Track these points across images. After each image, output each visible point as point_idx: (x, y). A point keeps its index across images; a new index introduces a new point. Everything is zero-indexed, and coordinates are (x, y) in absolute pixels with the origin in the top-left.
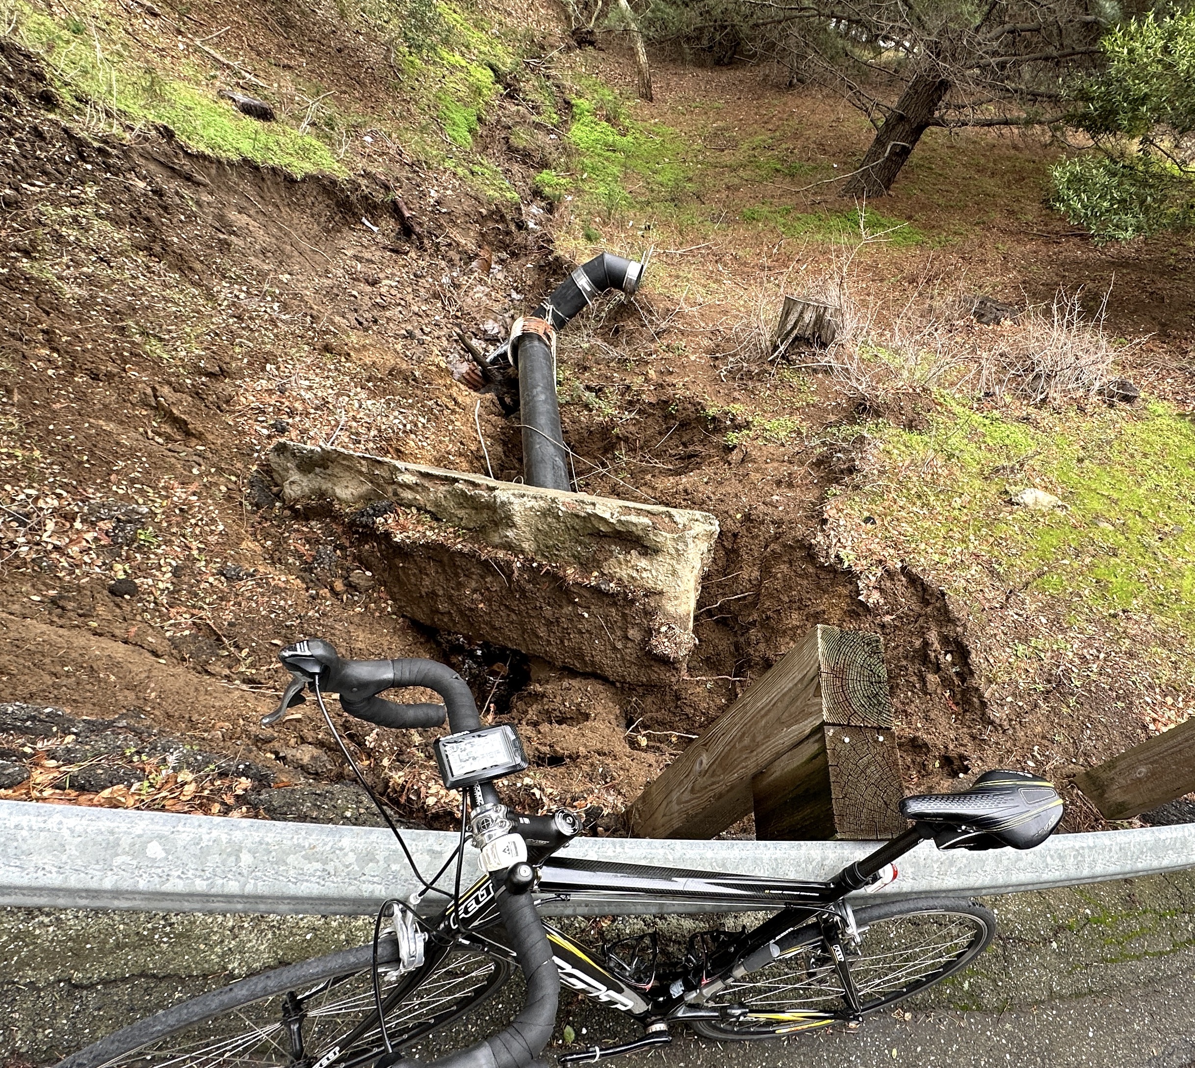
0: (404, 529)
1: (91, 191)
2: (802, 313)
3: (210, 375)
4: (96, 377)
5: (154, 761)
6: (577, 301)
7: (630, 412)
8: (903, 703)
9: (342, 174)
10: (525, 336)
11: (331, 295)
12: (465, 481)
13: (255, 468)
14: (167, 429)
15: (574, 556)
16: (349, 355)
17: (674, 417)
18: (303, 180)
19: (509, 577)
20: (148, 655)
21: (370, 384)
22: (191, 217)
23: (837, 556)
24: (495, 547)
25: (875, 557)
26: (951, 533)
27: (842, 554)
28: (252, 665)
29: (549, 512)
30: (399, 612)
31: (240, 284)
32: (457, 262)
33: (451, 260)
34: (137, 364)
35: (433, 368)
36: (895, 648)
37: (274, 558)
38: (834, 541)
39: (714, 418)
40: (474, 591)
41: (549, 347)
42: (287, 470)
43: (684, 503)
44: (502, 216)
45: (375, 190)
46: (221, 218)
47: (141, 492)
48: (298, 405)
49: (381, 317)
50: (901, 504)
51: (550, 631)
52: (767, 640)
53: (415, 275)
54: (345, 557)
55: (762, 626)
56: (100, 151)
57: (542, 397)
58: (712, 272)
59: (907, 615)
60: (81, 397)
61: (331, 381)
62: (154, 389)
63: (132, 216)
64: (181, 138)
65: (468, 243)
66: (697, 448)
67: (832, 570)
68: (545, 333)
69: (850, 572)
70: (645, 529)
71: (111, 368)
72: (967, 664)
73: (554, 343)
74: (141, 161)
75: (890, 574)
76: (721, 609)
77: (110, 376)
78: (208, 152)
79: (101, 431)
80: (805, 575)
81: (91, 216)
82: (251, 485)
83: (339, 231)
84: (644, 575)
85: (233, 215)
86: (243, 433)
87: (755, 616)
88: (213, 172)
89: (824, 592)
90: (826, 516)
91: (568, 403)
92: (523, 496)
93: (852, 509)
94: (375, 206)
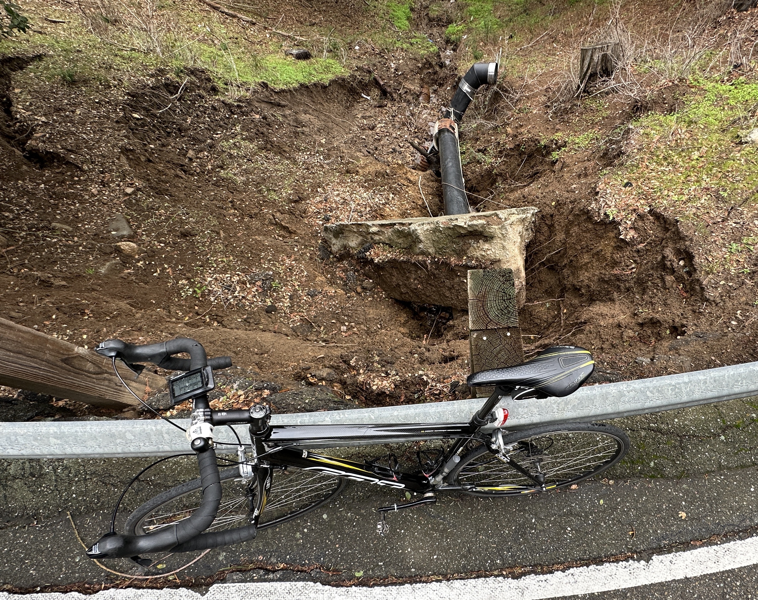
0: (378, 256)
1: (238, 128)
2: (592, 56)
3: (295, 202)
4: (251, 217)
5: (229, 387)
6: (465, 101)
7: (501, 158)
8: (651, 297)
9: (346, 73)
10: (441, 131)
11: (353, 142)
12: (399, 223)
13: (320, 241)
14: (282, 233)
15: (453, 250)
16: (357, 171)
17: (524, 153)
18: (330, 85)
19: (427, 268)
20: (284, 336)
21: (366, 184)
22: (281, 125)
23: (605, 214)
24: (418, 255)
25: (631, 208)
26: (689, 178)
27: (608, 212)
28: (326, 334)
29: (436, 230)
30: (388, 296)
31: (306, 152)
32: (412, 101)
33: (409, 101)
34: (266, 206)
35: (396, 166)
36: (646, 264)
37: (332, 283)
38: (603, 205)
39: (545, 146)
40: (415, 279)
41: (453, 134)
42: (330, 239)
43: (523, 204)
44: (430, 64)
45: (364, 76)
46: (296, 120)
47: (274, 265)
48: (334, 205)
49: (379, 146)
50: (652, 167)
51: (451, 293)
52: (573, 273)
53: (392, 116)
54: (359, 275)
55: (570, 267)
56: (238, 106)
57: (450, 164)
58: (550, 50)
59: (654, 241)
60: (248, 228)
61: (348, 189)
62: (273, 216)
63: (257, 134)
64: (271, 85)
65: (415, 87)
66: (538, 168)
67: (603, 223)
68: (451, 126)
69: (614, 222)
70: (483, 226)
71: (256, 211)
72: (692, 265)
73: (456, 130)
74: (257, 104)
75: (641, 217)
76: (548, 260)
77: (256, 214)
78: (284, 87)
79: (257, 242)
80: (588, 231)
81: (239, 140)
82: (320, 250)
83: (353, 106)
84: (488, 253)
85: (303, 117)
86: (312, 226)
87: (565, 261)
88: (289, 97)
89: (601, 238)
90: (598, 190)
91: (469, 163)
92: (423, 224)
93: (616, 180)
94: (366, 85)
